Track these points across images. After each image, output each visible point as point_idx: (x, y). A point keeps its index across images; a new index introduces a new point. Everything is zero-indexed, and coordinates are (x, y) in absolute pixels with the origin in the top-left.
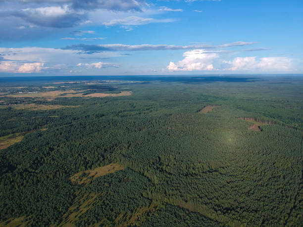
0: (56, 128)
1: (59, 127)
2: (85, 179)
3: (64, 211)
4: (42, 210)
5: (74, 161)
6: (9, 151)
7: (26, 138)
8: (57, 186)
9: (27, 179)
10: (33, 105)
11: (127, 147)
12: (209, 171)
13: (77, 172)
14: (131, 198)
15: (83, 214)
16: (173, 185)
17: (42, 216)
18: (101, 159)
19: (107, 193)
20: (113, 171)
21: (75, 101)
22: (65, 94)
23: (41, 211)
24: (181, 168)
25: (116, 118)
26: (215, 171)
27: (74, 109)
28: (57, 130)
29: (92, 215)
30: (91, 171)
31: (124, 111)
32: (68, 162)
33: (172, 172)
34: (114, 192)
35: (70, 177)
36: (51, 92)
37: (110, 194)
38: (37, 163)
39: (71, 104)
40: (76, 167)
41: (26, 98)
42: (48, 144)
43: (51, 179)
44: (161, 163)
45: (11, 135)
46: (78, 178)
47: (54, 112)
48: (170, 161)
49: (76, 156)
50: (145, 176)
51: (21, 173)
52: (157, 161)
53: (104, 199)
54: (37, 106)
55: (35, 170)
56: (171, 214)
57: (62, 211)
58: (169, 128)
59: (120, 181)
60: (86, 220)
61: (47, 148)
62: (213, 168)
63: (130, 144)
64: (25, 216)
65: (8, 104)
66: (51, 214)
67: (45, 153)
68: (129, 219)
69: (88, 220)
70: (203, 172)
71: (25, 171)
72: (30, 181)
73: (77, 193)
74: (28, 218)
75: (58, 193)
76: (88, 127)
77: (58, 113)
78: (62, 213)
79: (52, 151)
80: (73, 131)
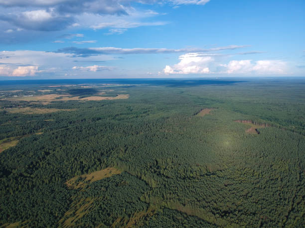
0: (51, 132)
1: (55, 131)
2: (81, 183)
3: (60, 216)
4: (37, 215)
5: (71, 165)
6: (4, 156)
7: (21, 142)
8: (53, 191)
9: (22, 184)
10: (28, 108)
11: (124, 151)
12: (206, 174)
13: (74, 176)
14: (128, 202)
15: (79, 219)
16: (171, 188)
17: (38, 221)
18: (98, 163)
19: (104, 197)
20: (110, 176)
21: (71, 104)
22: (61, 98)
24: (179, 172)
25: (113, 121)
26: (212, 174)
27: (70, 112)
28: (53, 134)
29: (88, 220)
30: (87, 176)
31: (121, 114)
32: (64, 166)
33: (169, 176)
34: (112, 196)
35: (66, 181)
36: (47, 95)
37: (106, 199)
38: (33, 167)
39: (67, 108)
40: (72, 171)
41: (21, 102)
42: (44, 148)
43: (46, 184)
44: (159, 167)
45: (6, 139)
46: (74, 182)
47: (50, 115)
48: (168, 164)
49: (72, 160)
50: (143, 180)
51: (15, 178)
52: (154, 164)
53: (101, 203)
54: (32, 110)
55: (31, 174)
56: (169, 218)
57: (58, 216)
58: (166, 131)
59: (117, 185)
60: (83, 225)
61: (43, 153)
62: (211, 171)
63: (127, 148)
64: (20, 221)
65: (3, 108)
66: (47, 219)
67: (41, 157)
68: (127, 223)
69: (85, 225)
70: (201, 176)
71: (19, 176)
72: (26, 186)
73: (73, 198)
74: (24, 223)
75: (54, 198)
76: (84, 131)
77: (54, 117)
78: (58, 219)
79: (47, 155)
80: (69, 135)
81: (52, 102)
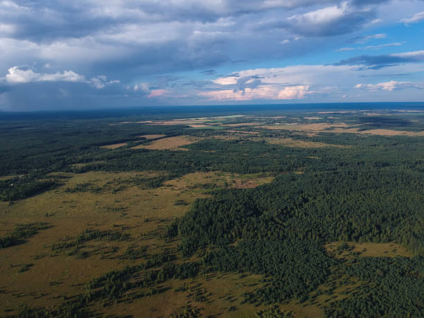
0: (314, 174)
1: (319, 173)
2: (346, 253)
3: (312, 286)
4: (284, 275)
5: (335, 223)
6: (257, 192)
7: (277, 180)
8: (306, 251)
9: (272, 230)
10: (289, 140)
13: (337, 240)
14: (417, 306)
15: (337, 302)
17: (284, 282)
18: (376, 231)
20: (392, 256)
21: (346, 138)
22: (333, 128)
23: (283, 277)
27: (342, 150)
28: (316, 176)
29: (350, 308)
30: (356, 245)
32: (325, 222)
34: (391, 288)
35: (326, 244)
37: (382, 288)
39: (340, 143)
40: (335, 232)
41: (283, 131)
42: (302, 192)
43: (300, 239)
45: (261, 173)
46: (336, 248)
47: (315, 151)
49: (337, 217)
51: (266, 221)
53: (372, 292)
55: (283, 222)
57: (309, 286)
59: (402, 274)
60: (341, 312)
61: (300, 198)
64: (264, 275)
65: (262, 137)
66: (295, 284)
67: (297, 203)
69: (344, 313)
71: (271, 220)
72: (276, 234)
73: (332, 269)
74: (267, 278)
75: (307, 260)
76: (359, 179)
77: (320, 154)
78: (309, 289)
79: (305, 203)
80: (338, 182)
81: (320, 134)
